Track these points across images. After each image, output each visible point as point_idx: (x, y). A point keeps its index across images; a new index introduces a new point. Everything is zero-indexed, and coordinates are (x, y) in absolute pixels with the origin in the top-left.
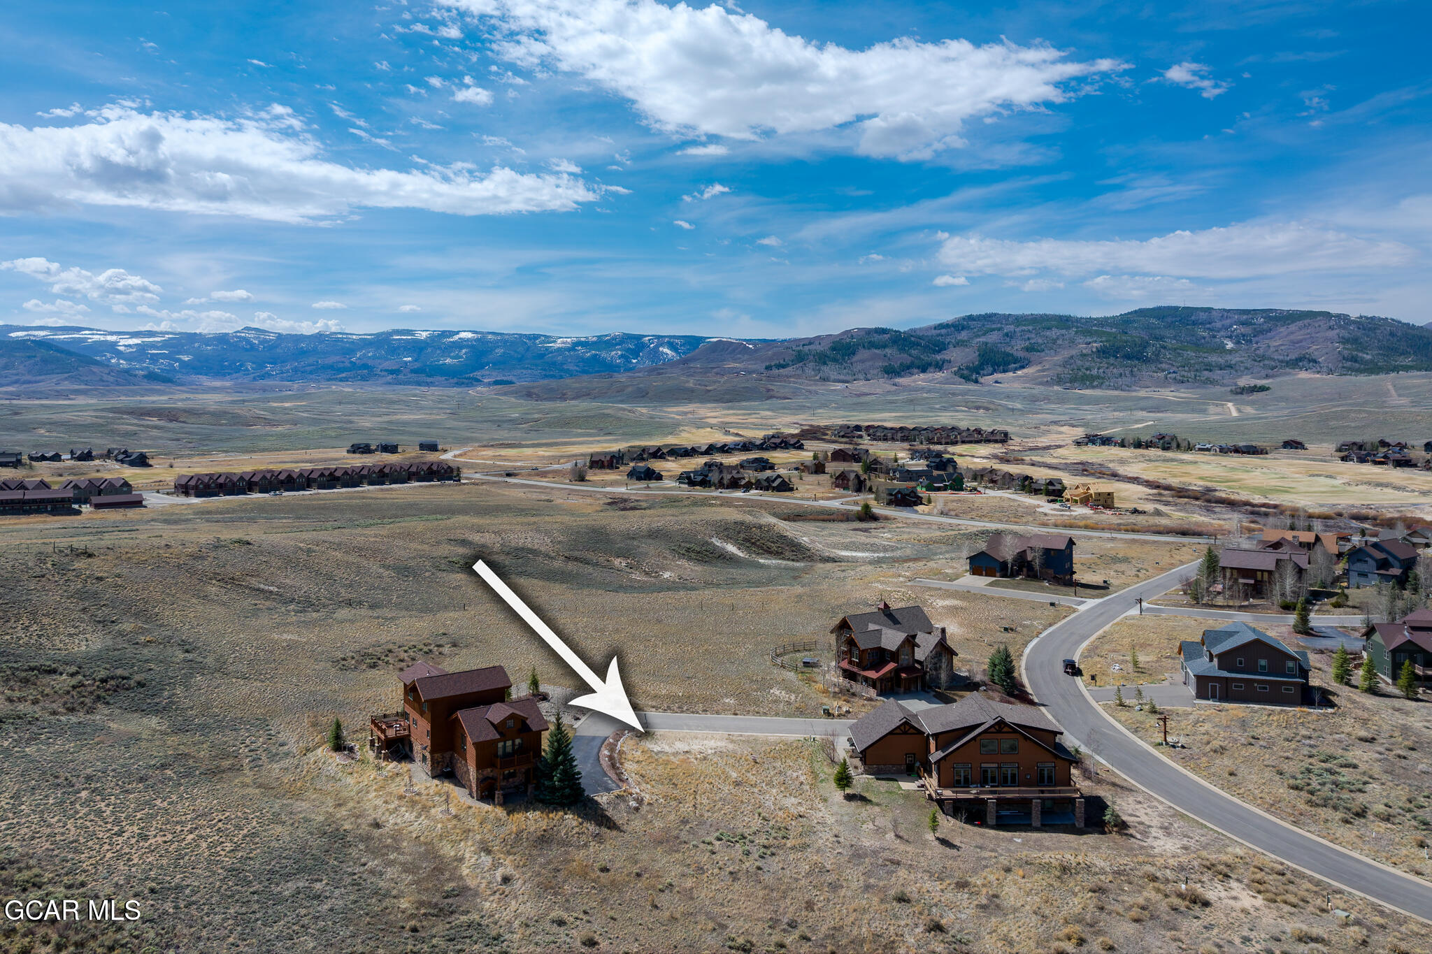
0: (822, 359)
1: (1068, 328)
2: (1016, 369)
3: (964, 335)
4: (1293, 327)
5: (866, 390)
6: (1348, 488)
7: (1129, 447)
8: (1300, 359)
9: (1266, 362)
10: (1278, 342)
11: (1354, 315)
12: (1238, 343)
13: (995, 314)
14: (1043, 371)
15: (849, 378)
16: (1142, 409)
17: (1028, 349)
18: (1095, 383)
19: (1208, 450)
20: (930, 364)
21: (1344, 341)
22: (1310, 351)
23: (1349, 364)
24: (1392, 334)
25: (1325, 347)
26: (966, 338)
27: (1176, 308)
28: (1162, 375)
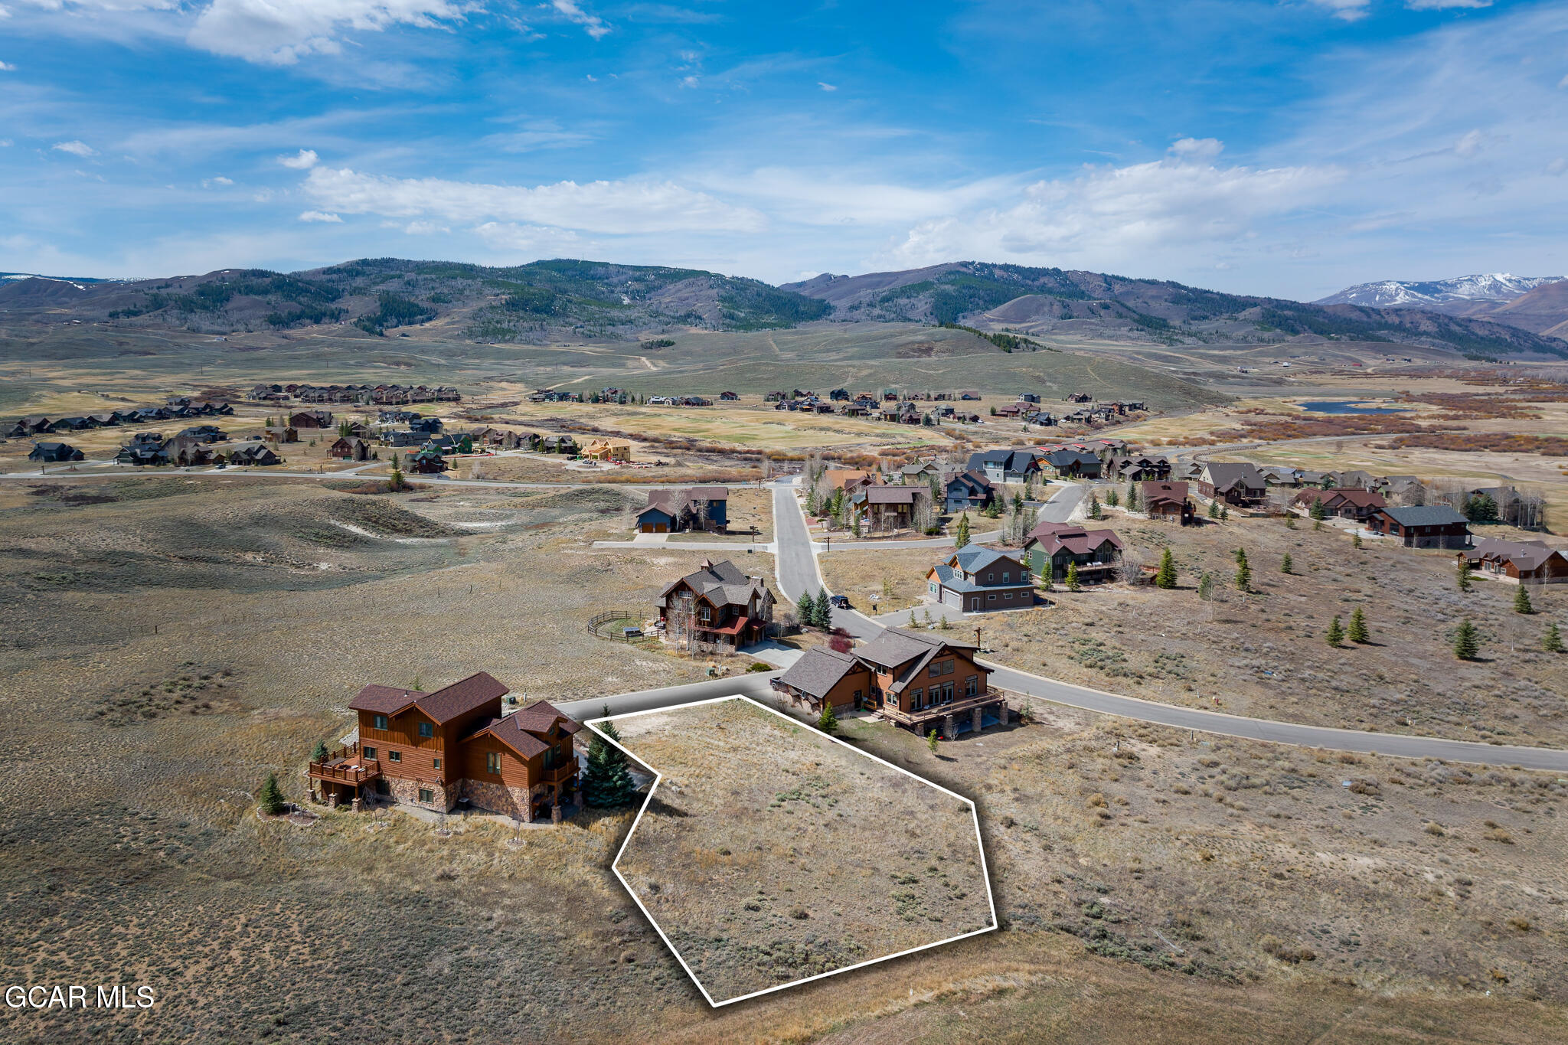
0: (187, 305)
1: (474, 278)
2: (422, 322)
3: (359, 282)
4: (680, 285)
5: (251, 343)
6: (799, 433)
7: (587, 402)
8: (688, 316)
9: (661, 318)
10: (669, 298)
11: (728, 275)
12: (633, 298)
13: (393, 260)
14: (453, 323)
15: (227, 329)
16: (565, 364)
17: (435, 299)
18: (507, 337)
19: (662, 403)
20: (324, 314)
21: (723, 299)
22: (695, 308)
23: (728, 321)
24: (759, 295)
25: (708, 306)
26: (362, 285)
27: (575, 262)
28: (570, 329)
